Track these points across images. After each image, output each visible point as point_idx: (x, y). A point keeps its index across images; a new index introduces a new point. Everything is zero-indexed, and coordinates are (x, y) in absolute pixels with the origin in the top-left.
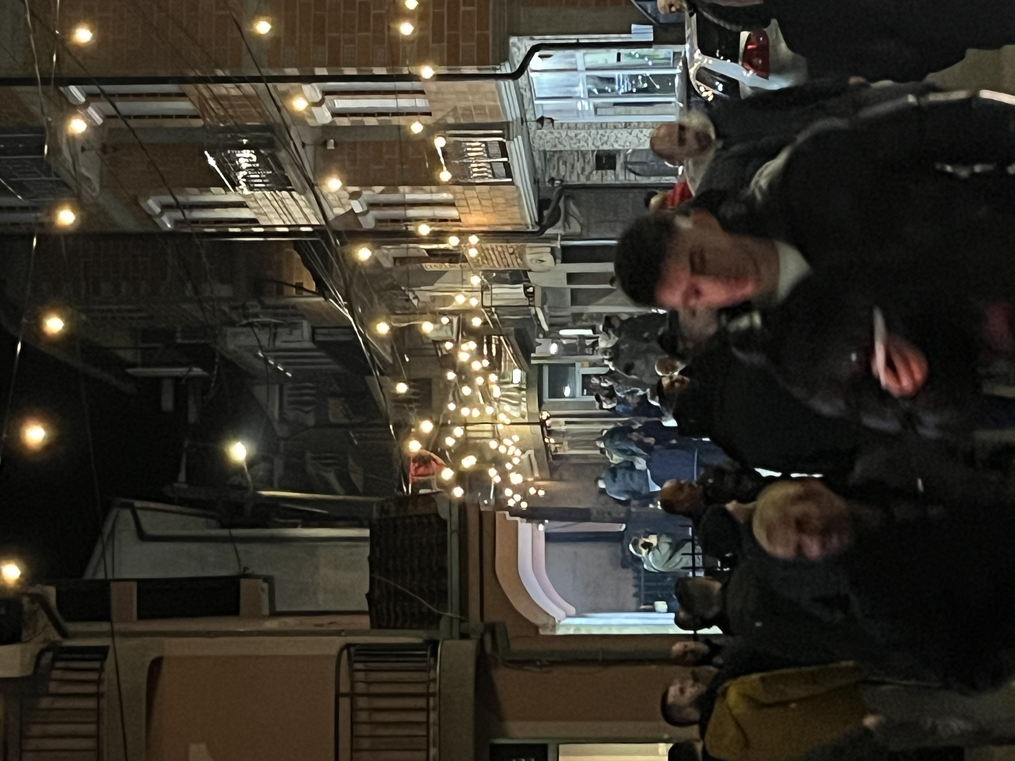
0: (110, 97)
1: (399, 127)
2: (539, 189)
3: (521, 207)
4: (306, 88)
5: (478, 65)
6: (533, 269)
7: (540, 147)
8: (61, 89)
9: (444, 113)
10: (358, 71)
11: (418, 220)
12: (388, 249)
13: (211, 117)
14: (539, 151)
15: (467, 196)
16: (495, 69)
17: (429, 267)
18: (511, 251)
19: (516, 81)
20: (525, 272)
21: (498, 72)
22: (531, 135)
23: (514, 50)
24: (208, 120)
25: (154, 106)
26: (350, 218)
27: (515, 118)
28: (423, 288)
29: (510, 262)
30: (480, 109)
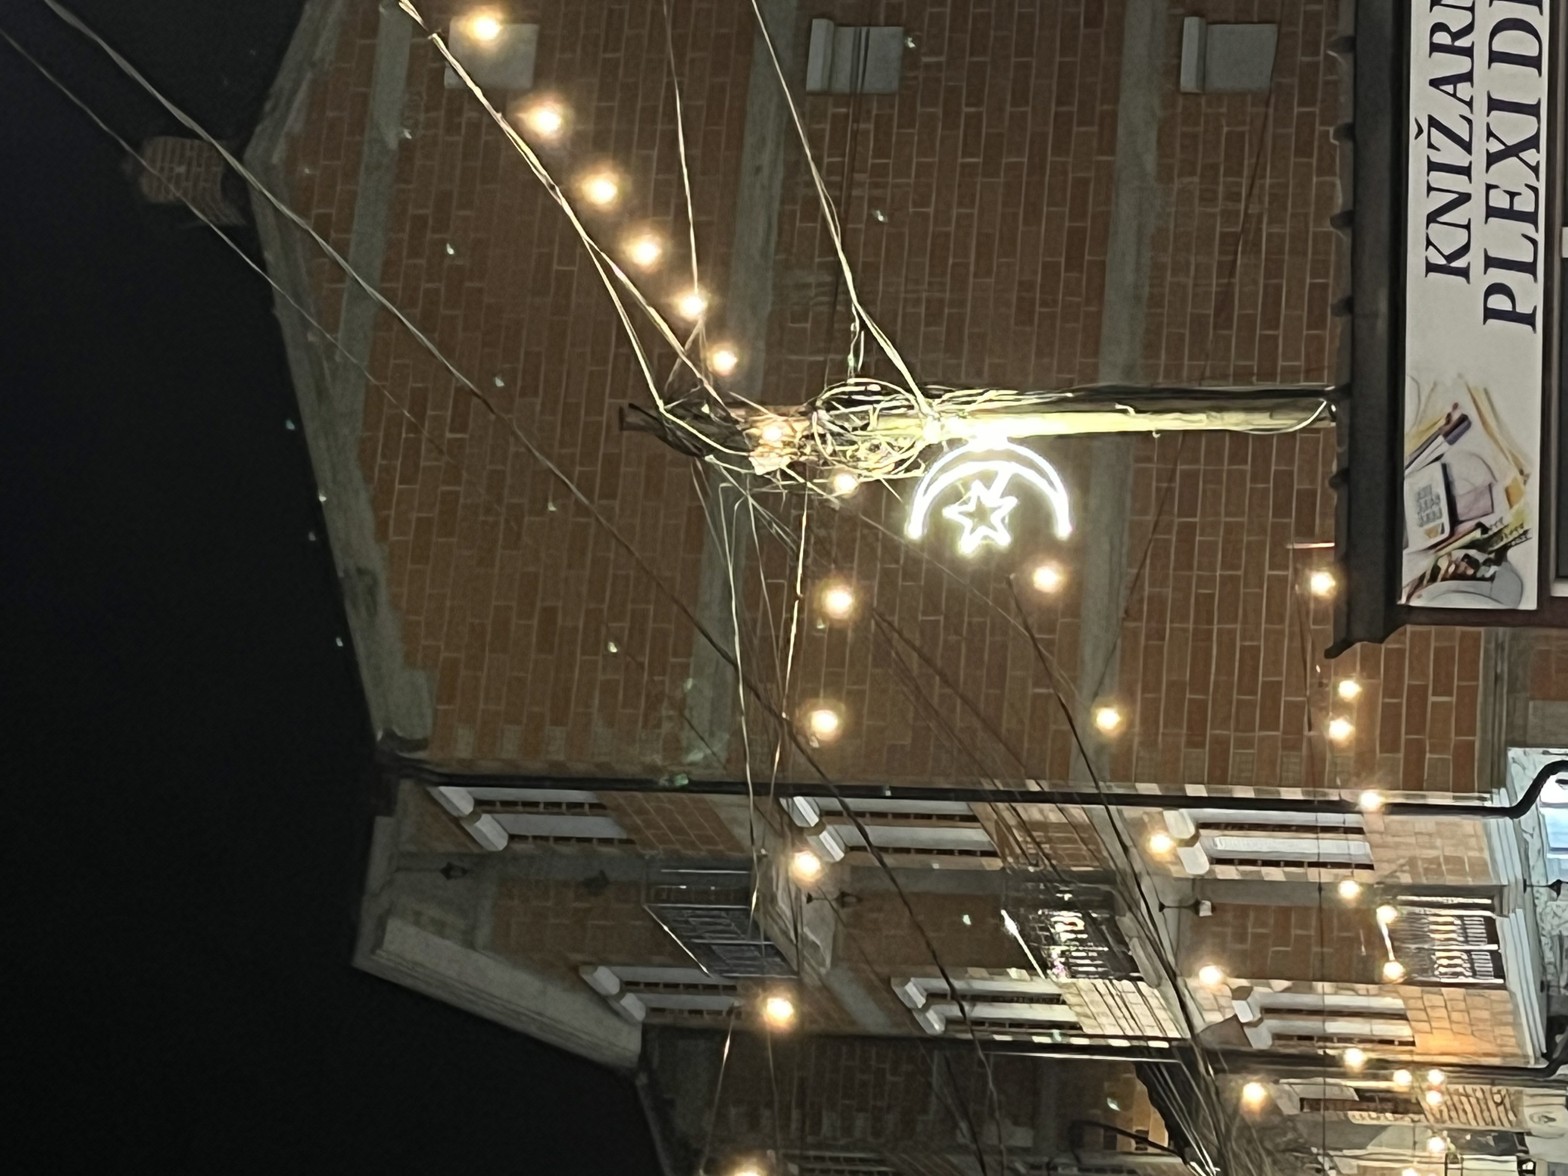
0: (856, 816)
1: (1320, 887)
2: (1549, 998)
3: (1516, 1025)
4: (1171, 815)
5: (1453, 792)
6: (1534, 1133)
7: (1552, 929)
8: (783, 802)
9: (1394, 867)
10: (1256, 791)
11: (1347, 1039)
12: (1290, 1084)
13: (1016, 857)
14: (1552, 938)
15: (1427, 1004)
16: (1483, 799)
17: (1358, 1117)
18: (1498, 1098)
19: (1516, 820)
20: (1521, 1136)
21: (1488, 804)
22: (1539, 910)
23: (1514, 769)
24: (1010, 860)
25: (926, 835)
26: (1231, 1031)
27: (1513, 880)
28: (1346, 1152)
29: (1495, 1117)
30: (1455, 863)
